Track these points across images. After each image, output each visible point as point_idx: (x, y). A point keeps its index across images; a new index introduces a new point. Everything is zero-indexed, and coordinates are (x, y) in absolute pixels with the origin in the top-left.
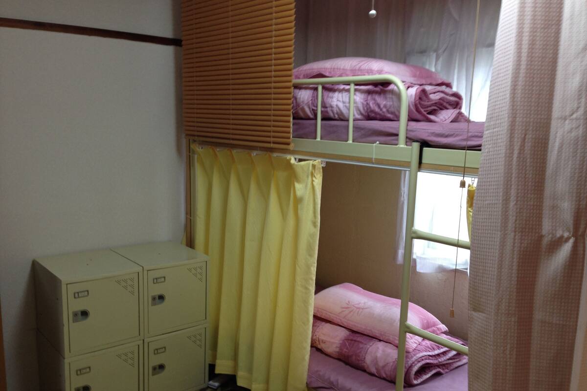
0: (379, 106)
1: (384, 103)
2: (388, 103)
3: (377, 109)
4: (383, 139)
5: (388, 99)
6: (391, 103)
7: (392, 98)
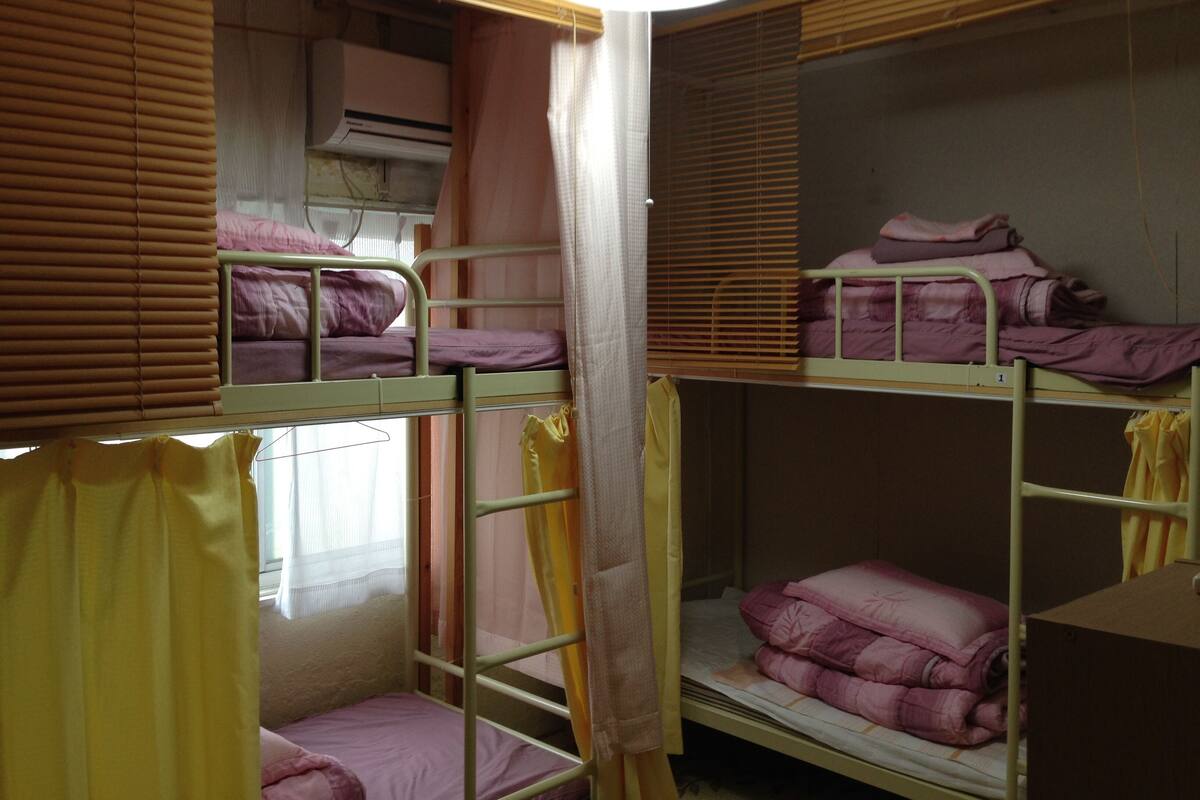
0: (363, 310)
1: (371, 305)
2: (378, 306)
3: (360, 318)
4: (384, 368)
5: (377, 299)
6: (382, 306)
7: (384, 298)
